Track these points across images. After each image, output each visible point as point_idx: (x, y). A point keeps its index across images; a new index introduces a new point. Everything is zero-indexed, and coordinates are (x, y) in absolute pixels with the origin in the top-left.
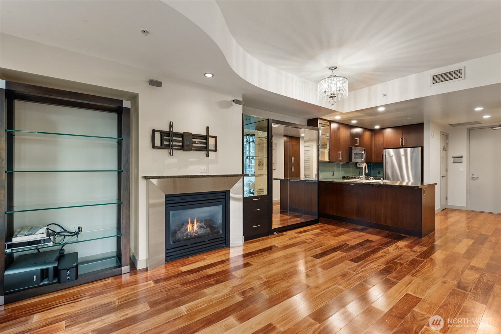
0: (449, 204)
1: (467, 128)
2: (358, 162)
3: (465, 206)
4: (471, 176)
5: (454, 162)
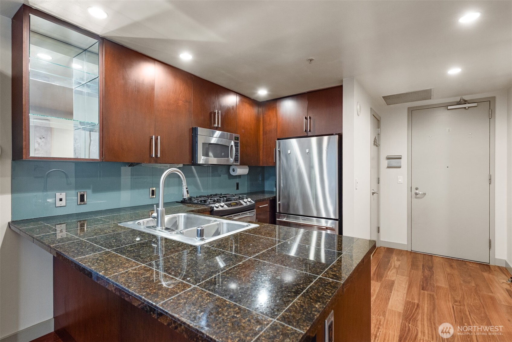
0: (382, 239)
1: (409, 108)
2: (231, 165)
3: (405, 243)
4: (414, 191)
5: (388, 167)
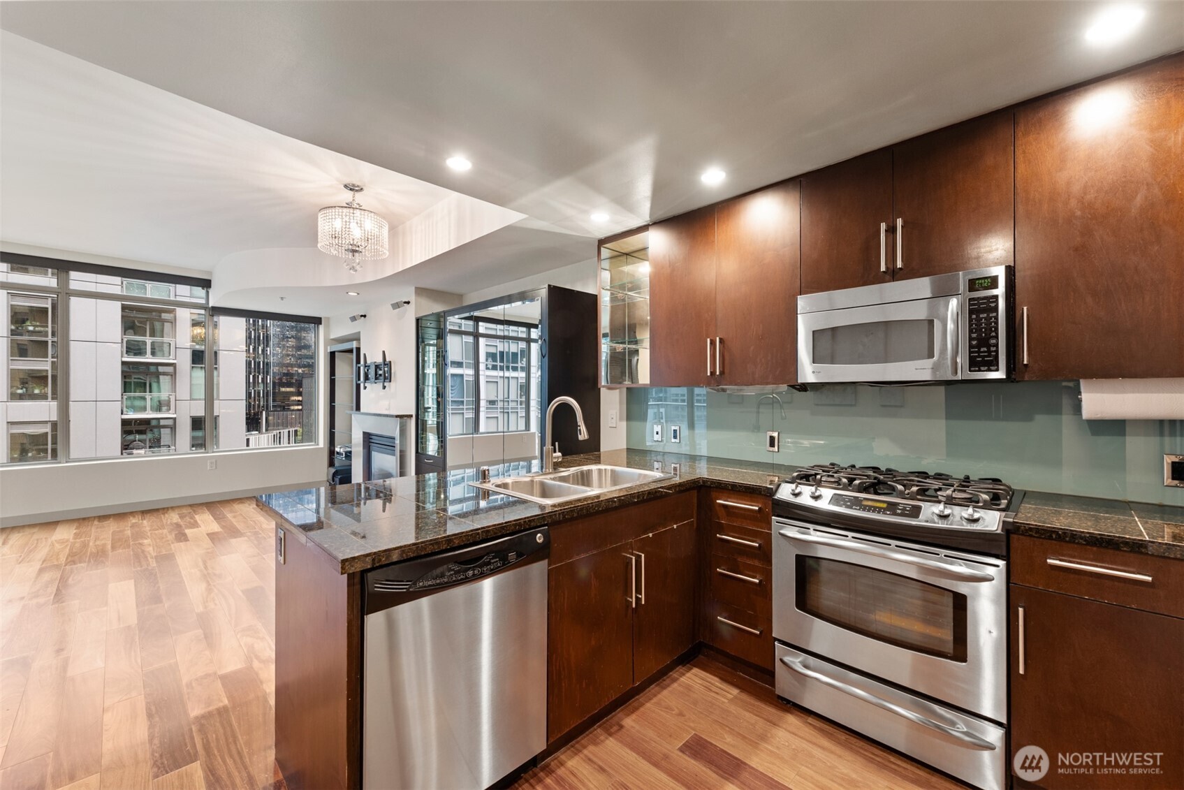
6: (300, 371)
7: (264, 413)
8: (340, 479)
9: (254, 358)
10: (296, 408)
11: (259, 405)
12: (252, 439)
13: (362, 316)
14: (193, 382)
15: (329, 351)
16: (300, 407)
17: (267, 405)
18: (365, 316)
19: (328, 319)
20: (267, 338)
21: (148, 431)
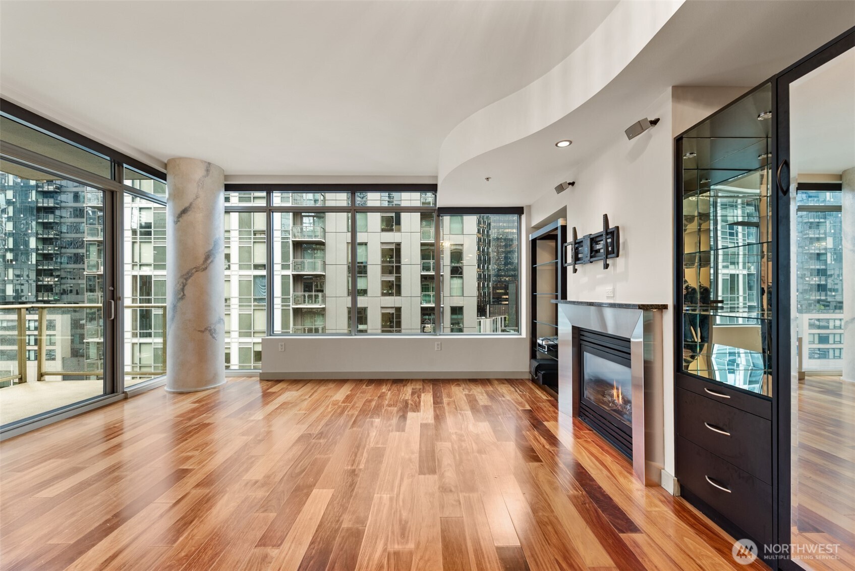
6: (507, 279)
7: (488, 305)
8: (544, 375)
9: (483, 272)
10: (505, 303)
11: (485, 301)
12: (482, 321)
13: (570, 184)
14: (451, 287)
15: (530, 239)
16: (507, 303)
17: (490, 301)
18: (573, 184)
19: (529, 207)
20: (489, 259)
21: (432, 314)
